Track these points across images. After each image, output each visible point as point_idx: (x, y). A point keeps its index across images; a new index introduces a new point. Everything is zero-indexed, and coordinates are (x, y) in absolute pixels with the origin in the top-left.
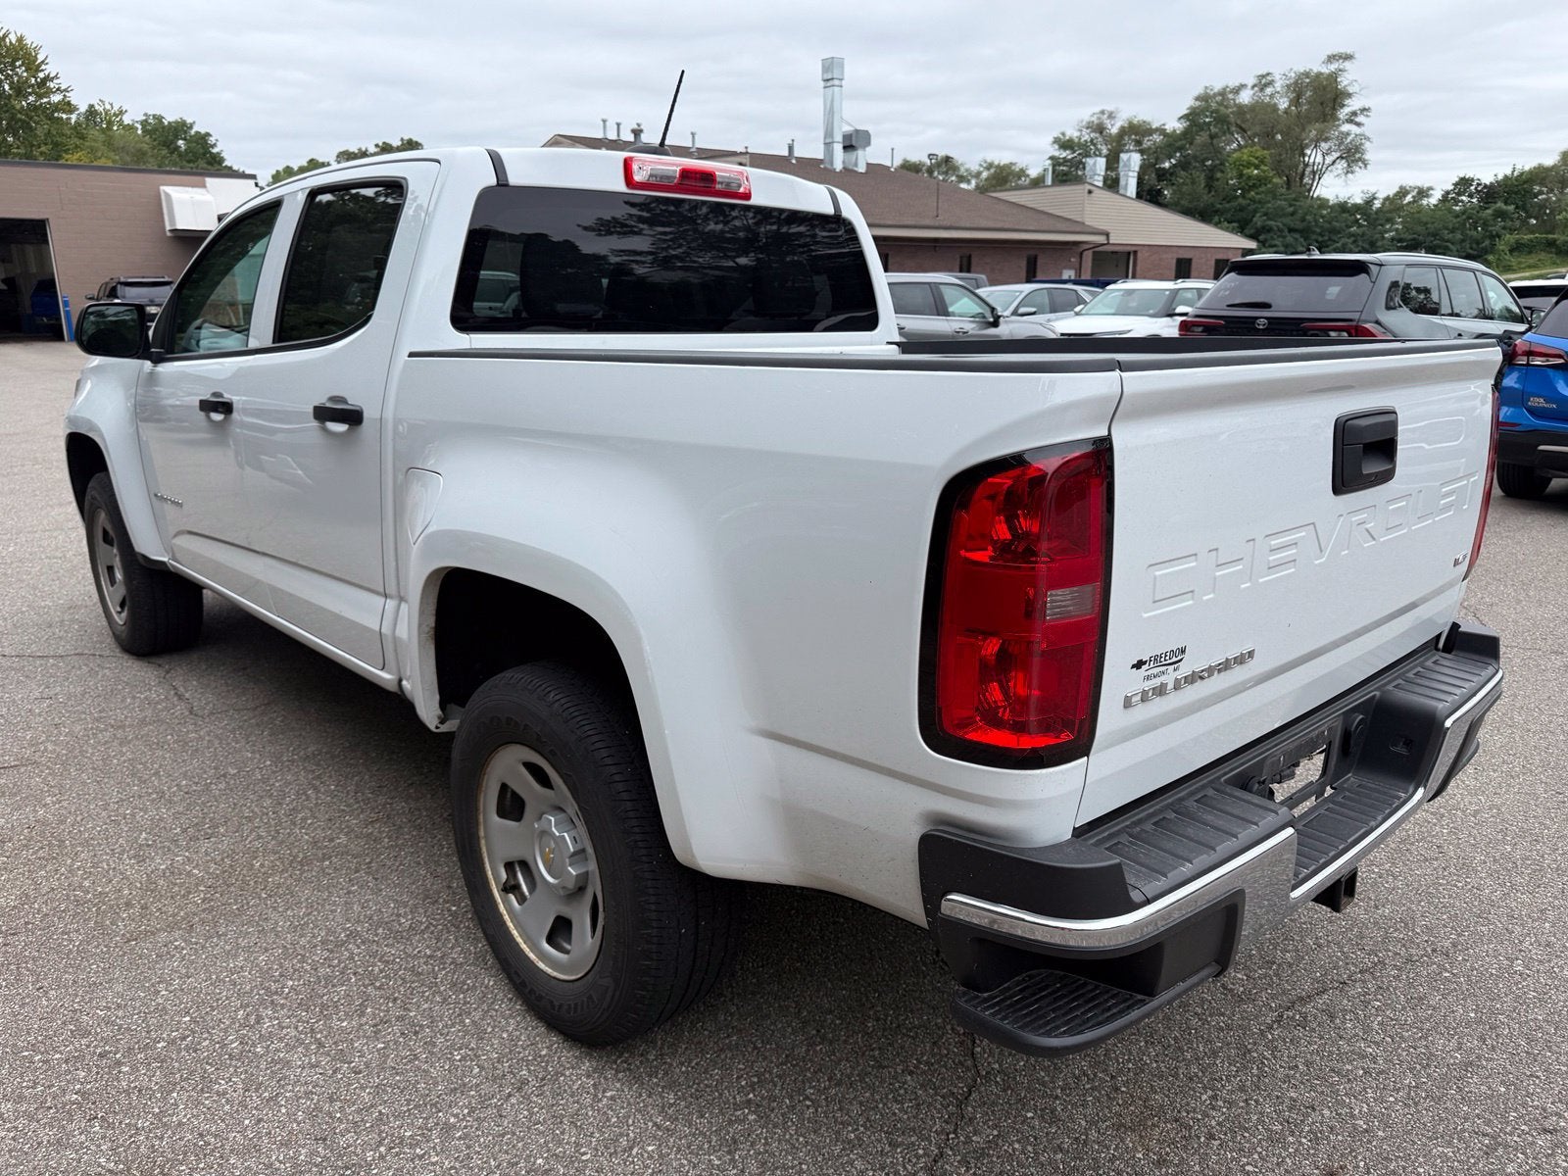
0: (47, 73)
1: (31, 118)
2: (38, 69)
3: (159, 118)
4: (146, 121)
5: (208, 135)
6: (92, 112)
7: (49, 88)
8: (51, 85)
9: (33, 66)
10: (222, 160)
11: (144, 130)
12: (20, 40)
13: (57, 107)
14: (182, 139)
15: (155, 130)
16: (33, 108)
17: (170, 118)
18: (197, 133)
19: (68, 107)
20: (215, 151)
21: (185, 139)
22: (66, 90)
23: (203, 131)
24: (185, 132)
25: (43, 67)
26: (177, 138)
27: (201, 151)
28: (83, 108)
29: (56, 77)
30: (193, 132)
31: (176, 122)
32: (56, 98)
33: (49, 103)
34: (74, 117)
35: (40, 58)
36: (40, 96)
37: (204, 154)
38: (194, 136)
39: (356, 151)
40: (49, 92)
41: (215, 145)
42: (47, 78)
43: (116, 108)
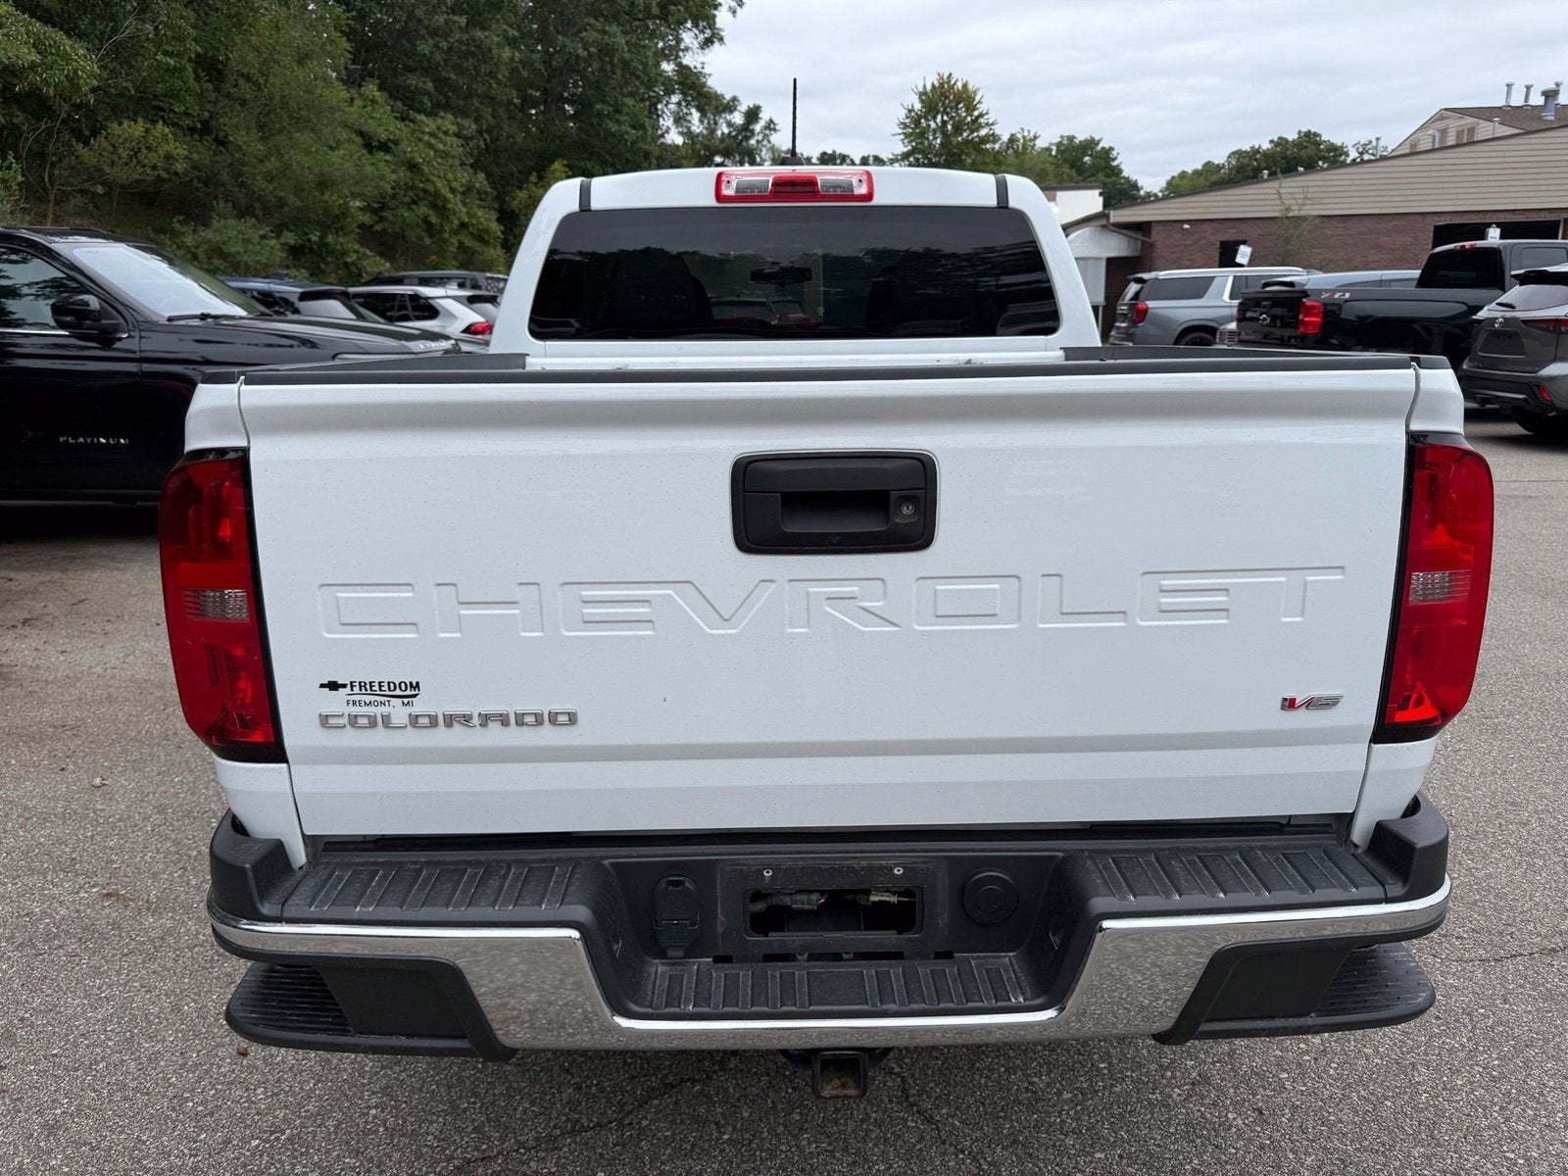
0: (980, 110)
1: (962, 151)
2: (975, 108)
3: (1071, 139)
4: (1060, 142)
5: (1112, 149)
6: (1013, 139)
7: (980, 123)
8: (982, 120)
9: (971, 107)
10: (1121, 171)
11: (1058, 151)
12: (965, 86)
13: (984, 140)
14: (1088, 155)
15: (1067, 149)
16: (966, 142)
17: (1081, 137)
18: (1103, 148)
19: (995, 138)
20: (1114, 164)
21: (1091, 155)
22: (992, 124)
23: (1107, 147)
24: (1092, 149)
25: (978, 106)
26: (1085, 154)
27: (1104, 165)
28: (1005, 138)
29: (987, 113)
30: (1099, 148)
31: (1086, 140)
32: (983, 132)
33: (978, 136)
34: (997, 146)
35: (978, 98)
36: (972, 132)
37: (1106, 167)
38: (1100, 151)
39: (1249, 149)
40: (980, 127)
41: (1116, 158)
42: (981, 115)
43: (1032, 135)
